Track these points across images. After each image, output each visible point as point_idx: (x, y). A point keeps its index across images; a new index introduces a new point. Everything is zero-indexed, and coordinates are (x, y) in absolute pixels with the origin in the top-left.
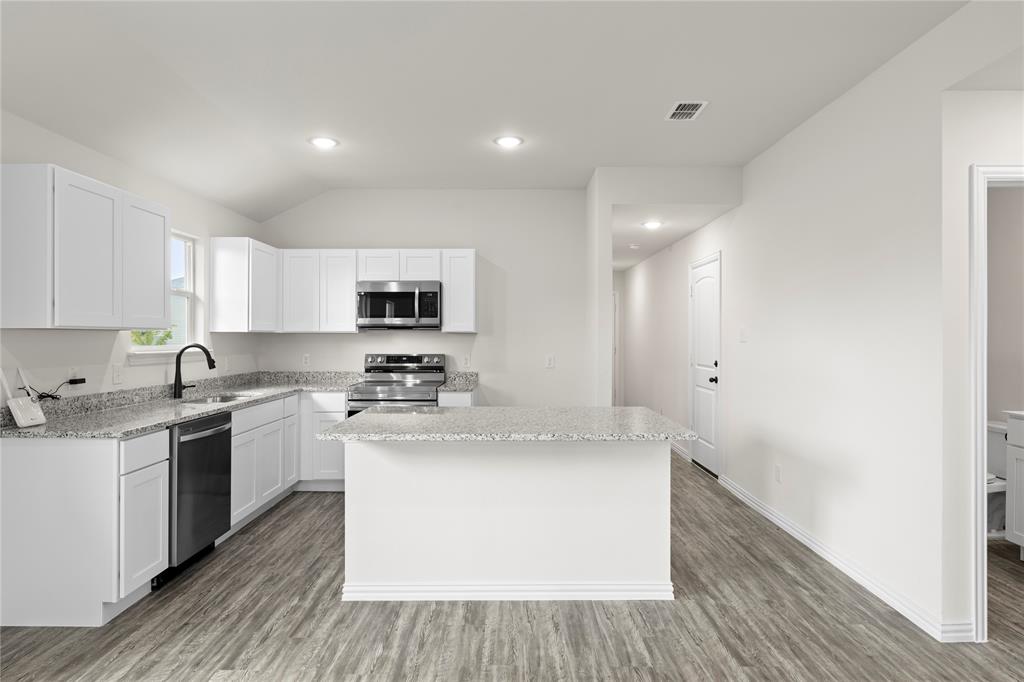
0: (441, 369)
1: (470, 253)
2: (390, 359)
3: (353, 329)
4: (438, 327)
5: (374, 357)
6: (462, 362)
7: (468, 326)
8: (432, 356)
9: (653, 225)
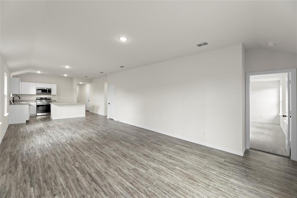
0: (50, 100)
1: (56, 85)
2: (41, 98)
3: (36, 94)
4: (50, 94)
5: (38, 98)
6: (53, 98)
7: (55, 94)
8: (48, 98)
9: (81, 83)
